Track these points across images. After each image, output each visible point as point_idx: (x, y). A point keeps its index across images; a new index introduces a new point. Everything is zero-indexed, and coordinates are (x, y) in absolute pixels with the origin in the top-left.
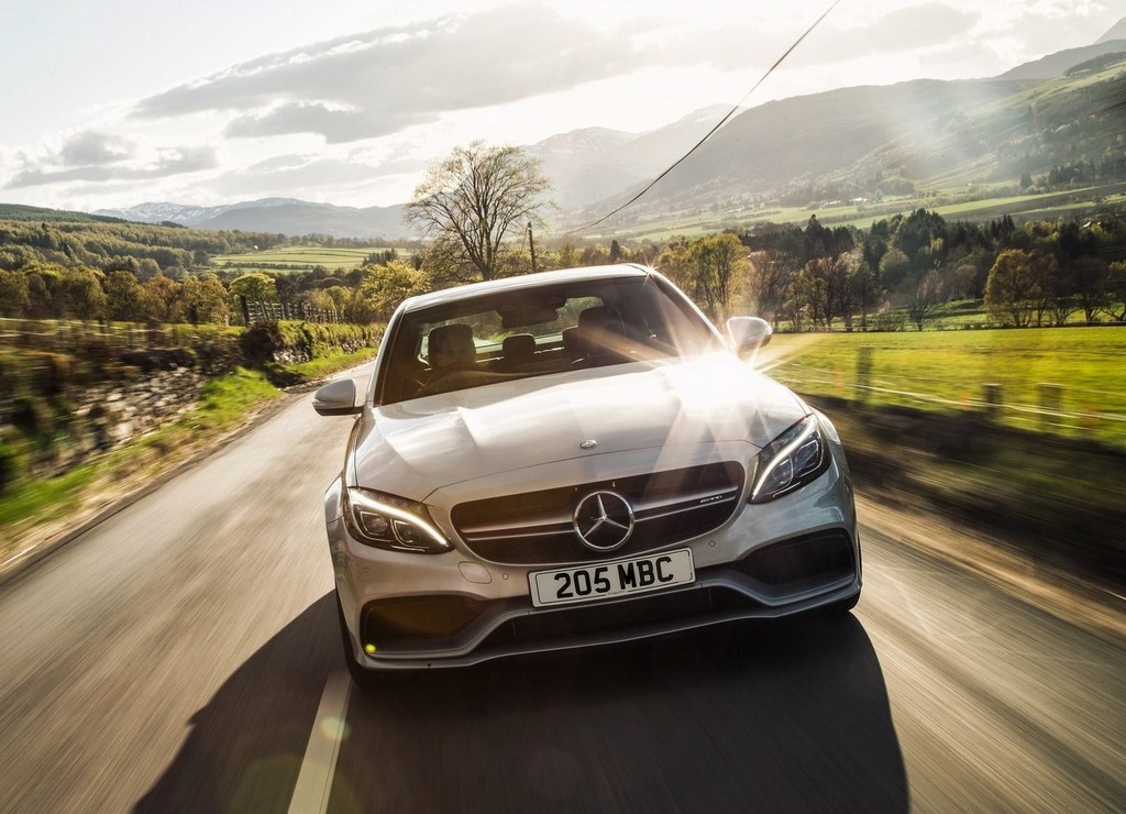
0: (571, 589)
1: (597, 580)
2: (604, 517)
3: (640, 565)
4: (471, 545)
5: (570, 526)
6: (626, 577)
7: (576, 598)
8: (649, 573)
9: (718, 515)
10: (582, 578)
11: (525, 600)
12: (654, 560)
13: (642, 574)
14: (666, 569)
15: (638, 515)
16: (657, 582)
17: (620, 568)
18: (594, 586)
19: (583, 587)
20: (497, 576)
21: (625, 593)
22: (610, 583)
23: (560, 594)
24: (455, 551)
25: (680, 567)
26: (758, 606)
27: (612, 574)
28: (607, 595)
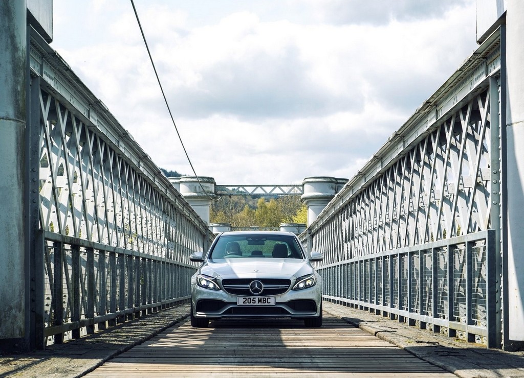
0: (247, 302)
1: (253, 301)
2: (256, 286)
3: (263, 298)
4: (225, 289)
5: (248, 287)
6: (260, 301)
7: (247, 304)
8: (265, 301)
9: (283, 291)
10: (249, 299)
11: (235, 303)
12: (266, 298)
13: (263, 300)
14: (269, 301)
15: (264, 287)
16: (266, 303)
17: (259, 299)
18: (252, 302)
19: (249, 302)
20: (230, 297)
21: (259, 304)
22: (256, 301)
23: (244, 303)
24: (221, 291)
25: (272, 300)
26: (289, 313)
27: (256, 300)
28: (254, 304)
